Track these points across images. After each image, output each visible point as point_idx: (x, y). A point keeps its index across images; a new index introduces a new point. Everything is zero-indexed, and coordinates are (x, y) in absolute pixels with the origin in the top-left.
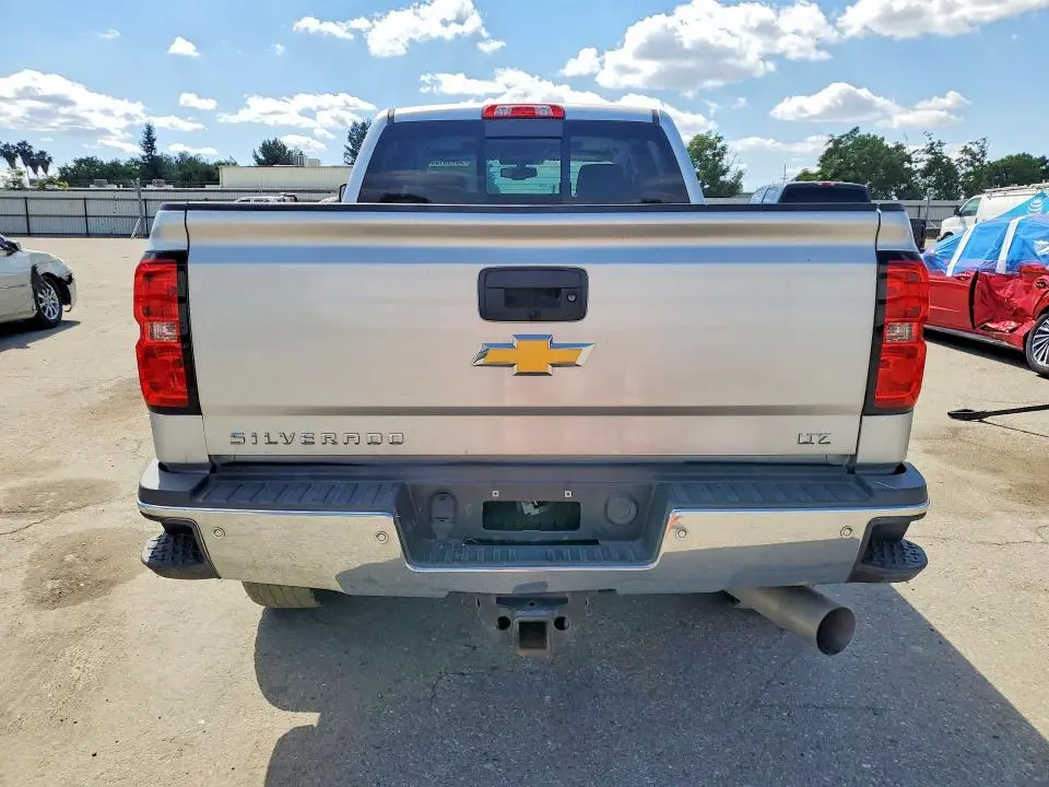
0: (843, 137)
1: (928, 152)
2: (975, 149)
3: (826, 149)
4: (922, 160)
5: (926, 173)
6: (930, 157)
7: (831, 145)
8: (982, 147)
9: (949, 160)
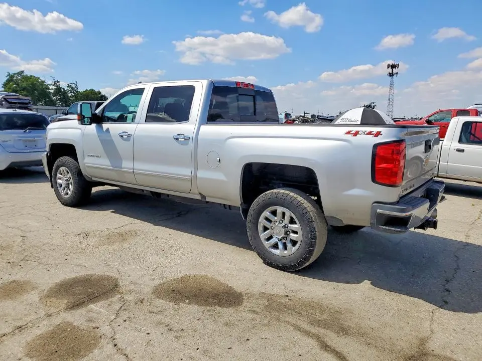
0: (15, 74)
1: (54, 85)
2: (73, 86)
3: (6, 79)
4: (52, 89)
5: (55, 94)
6: (56, 87)
7: (8, 77)
8: (76, 85)
9: (64, 89)
